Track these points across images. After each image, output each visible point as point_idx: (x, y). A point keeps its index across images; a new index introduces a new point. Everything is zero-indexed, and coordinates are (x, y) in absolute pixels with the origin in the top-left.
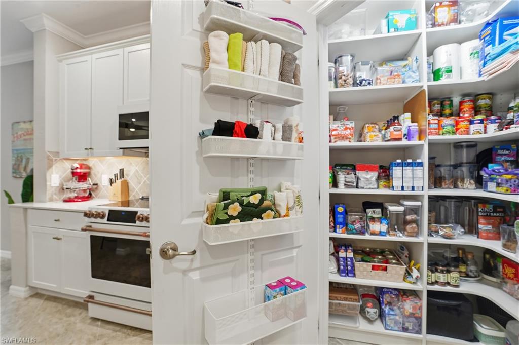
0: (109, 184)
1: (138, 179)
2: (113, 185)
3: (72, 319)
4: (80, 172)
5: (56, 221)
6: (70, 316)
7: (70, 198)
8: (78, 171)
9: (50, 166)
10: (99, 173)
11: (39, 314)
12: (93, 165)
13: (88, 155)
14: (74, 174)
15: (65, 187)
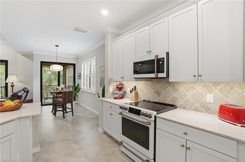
0: (130, 93)
1: (142, 91)
2: (131, 93)
3: (115, 149)
4: (120, 87)
5: (111, 107)
6: (114, 147)
7: (116, 97)
8: (119, 86)
9: (110, 84)
10: (126, 87)
11: (105, 142)
12: (124, 83)
13: (122, 80)
14: (117, 87)
15: (114, 93)
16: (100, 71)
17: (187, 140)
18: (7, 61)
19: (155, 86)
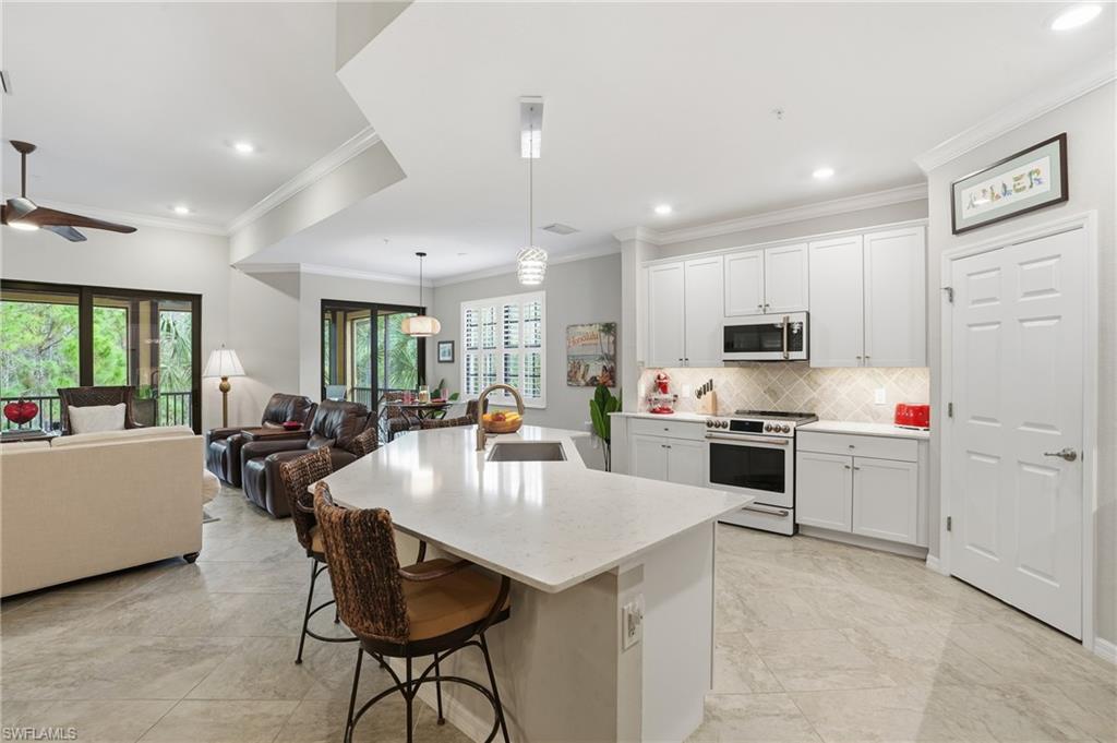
2: (701, 397)
16: (568, 339)
17: (853, 457)
18: (199, 296)
19: (766, 376)
